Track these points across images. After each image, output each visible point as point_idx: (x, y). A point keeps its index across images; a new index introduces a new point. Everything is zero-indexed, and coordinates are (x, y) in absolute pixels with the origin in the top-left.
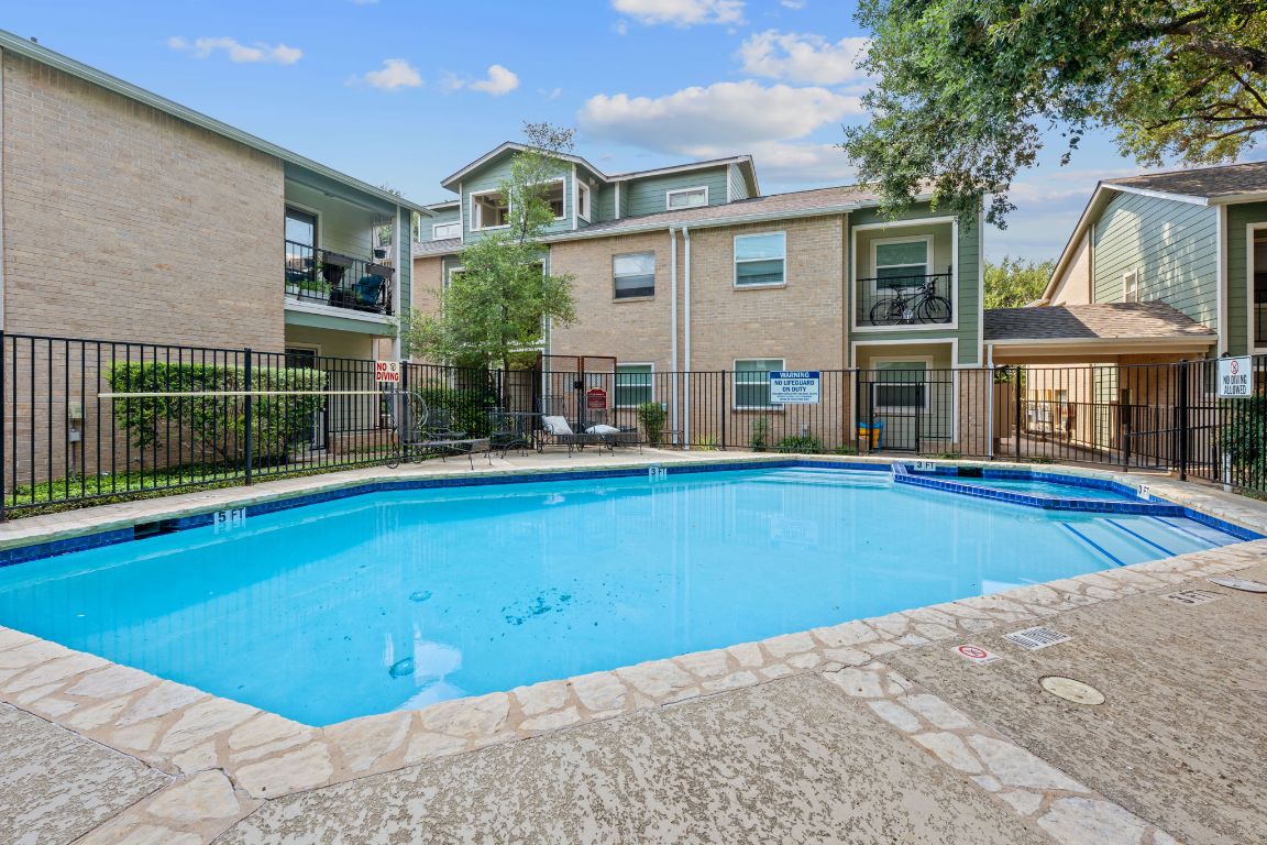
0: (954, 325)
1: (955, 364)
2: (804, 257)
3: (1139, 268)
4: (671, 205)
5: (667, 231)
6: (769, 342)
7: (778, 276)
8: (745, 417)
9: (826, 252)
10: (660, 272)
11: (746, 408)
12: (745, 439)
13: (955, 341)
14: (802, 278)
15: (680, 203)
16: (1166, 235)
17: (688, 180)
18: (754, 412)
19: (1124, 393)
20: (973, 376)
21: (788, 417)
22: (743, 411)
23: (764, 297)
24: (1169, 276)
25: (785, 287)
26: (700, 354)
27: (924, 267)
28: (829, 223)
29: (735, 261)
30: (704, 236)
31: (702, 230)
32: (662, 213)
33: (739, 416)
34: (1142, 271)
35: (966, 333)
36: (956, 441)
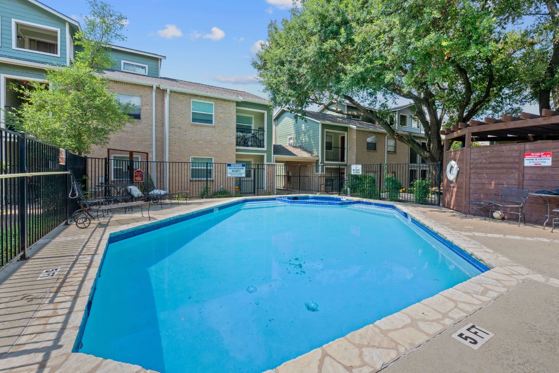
0: (265, 149)
1: (265, 162)
2: (221, 116)
3: (294, 136)
4: (124, 69)
5: (152, 87)
6: (207, 150)
7: (210, 121)
8: (197, 183)
9: (230, 115)
10: (144, 107)
11: (197, 179)
12: (197, 193)
13: (265, 154)
14: (220, 124)
15: (130, 69)
16: (303, 128)
17: (131, 57)
18: (201, 181)
19: (288, 173)
20: (270, 166)
21: (214, 183)
22: (196, 181)
23: (205, 129)
24: (304, 139)
25: (214, 127)
26: (174, 153)
27: (251, 126)
28: (231, 104)
29: (192, 111)
30: (177, 95)
31: (175, 92)
32: (118, 71)
33: (194, 183)
34: (295, 137)
35: (268, 152)
36: (266, 189)
